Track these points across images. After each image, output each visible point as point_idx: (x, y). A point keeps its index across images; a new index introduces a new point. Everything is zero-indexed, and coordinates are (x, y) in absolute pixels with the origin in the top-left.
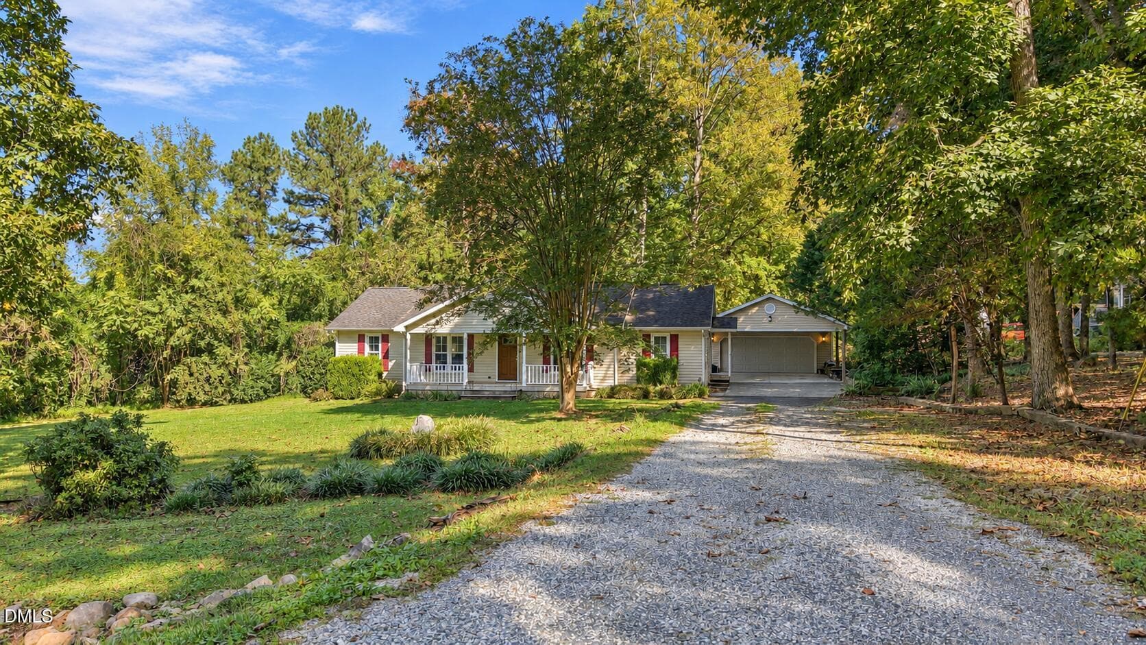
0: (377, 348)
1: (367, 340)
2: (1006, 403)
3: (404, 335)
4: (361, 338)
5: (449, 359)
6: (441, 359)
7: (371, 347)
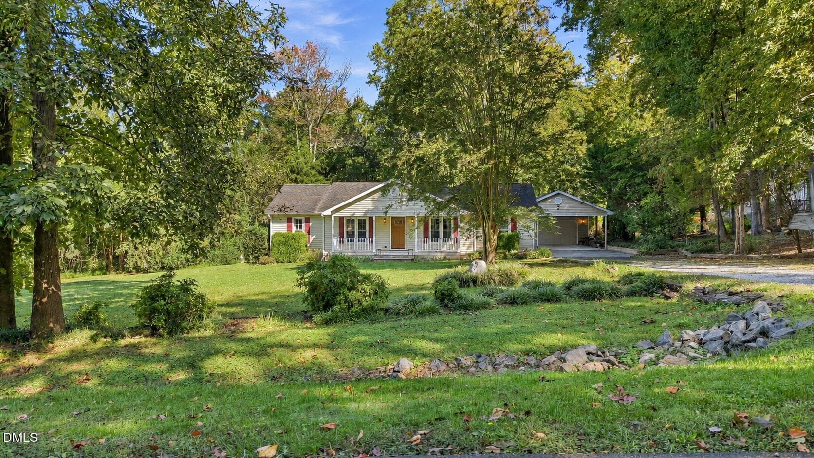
0: (301, 227)
1: (293, 220)
2: (800, 251)
3: (330, 216)
4: (289, 220)
5: (356, 233)
6: (351, 235)
7: (297, 227)
